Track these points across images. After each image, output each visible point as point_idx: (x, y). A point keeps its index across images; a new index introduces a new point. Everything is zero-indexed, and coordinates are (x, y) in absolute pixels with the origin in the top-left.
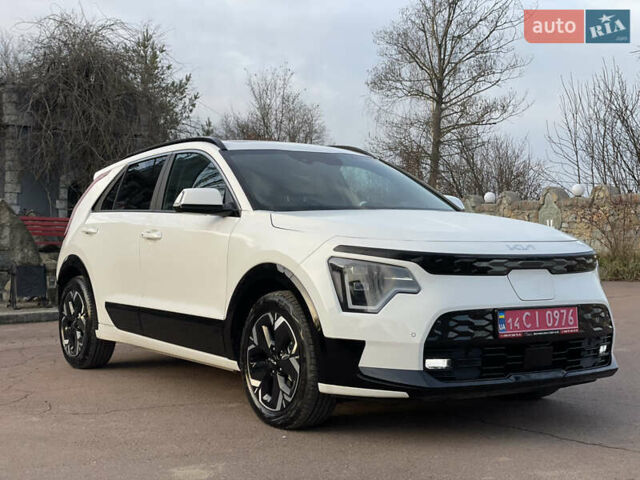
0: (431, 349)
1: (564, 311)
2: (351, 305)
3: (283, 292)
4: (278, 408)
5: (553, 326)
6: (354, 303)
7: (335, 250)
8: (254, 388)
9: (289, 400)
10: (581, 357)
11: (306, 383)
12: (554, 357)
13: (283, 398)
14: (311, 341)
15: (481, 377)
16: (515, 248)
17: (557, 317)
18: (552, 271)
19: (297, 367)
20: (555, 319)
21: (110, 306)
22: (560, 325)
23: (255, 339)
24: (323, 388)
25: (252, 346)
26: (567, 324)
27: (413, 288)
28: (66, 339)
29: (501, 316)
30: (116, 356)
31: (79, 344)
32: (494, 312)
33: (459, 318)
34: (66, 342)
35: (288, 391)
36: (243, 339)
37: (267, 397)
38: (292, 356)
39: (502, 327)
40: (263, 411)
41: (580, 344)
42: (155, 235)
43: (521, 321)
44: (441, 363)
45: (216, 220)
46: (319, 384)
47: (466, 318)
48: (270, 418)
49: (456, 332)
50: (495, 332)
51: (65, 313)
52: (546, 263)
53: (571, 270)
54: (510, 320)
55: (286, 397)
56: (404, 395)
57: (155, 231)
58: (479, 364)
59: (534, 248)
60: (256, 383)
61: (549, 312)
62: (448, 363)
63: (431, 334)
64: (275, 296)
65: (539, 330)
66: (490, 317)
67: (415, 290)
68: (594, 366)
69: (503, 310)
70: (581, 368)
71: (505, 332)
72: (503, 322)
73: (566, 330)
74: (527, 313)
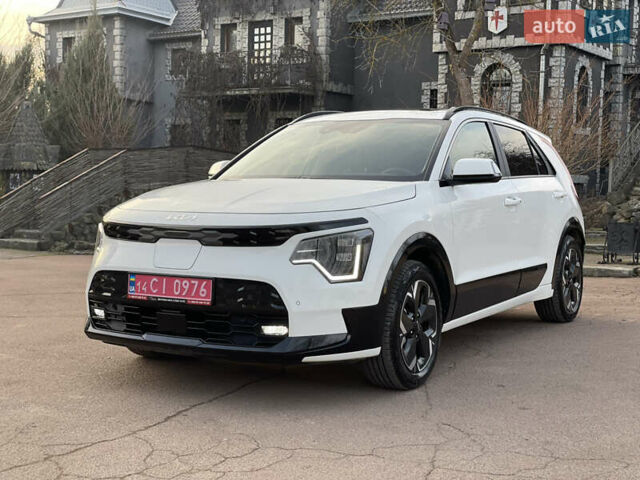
1: (196, 282)
5: (180, 295)
17: (187, 288)
22: (188, 296)
26: (198, 296)
29: (132, 279)
39: (132, 289)
43: (148, 286)
54: (139, 284)
58: (124, 320)
61: (177, 281)
62: (105, 314)
69: (134, 274)
71: (133, 293)
72: (133, 284)
73: (194, 301)
74: (155, 279)
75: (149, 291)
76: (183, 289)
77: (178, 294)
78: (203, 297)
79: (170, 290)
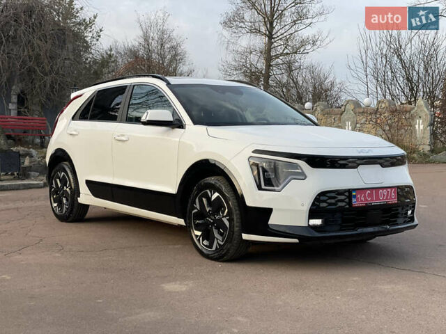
0: (313, 214)
1: (389, 190)
2: (263, 187)
3: (218, 177)
4: (214, 248)
5: (383, 199)
6: (265, 186)
7: (253, 152)
8: (197, 236)
9: (222, 243)
10: (398, 217)
11: (233, 234)
12: (383, 217)
13: (218, 243)
14: (237, 208)
15: (341, 230)
16: (361, 152)
17: (385, 194)
18: (383, 166)
19: (227, 223)
20: (384, 195)
21: (88, 183)
22: (387, 199)
23: (198, 206)
24: (245, 236)
25: (196, 210)
26: (391, 198)
27: (303, 176)
28: (54, 202)
29: (354, 194)
30: (89, 214)
31: (65, 207)
32: (350, 191)
33: (328, 195)
34: (55, 205)
35: (220, 238)
36: (189, 205)
37: (206, 242)
38: (223, 217)
39: (354, 200)
40: (203, 250)
41: (397, 210)
42: (123, 138)
43: (365, 197)
44: (318, 222)
45: (167, 131)
46: (243, 234)
47: (333, 195)
48: (208, 255)
49: (327, 203)
50: (350, 203)
51: (54, 186)
52: (379, 161)
53: (393, 165)
54: (359, 196)
55: (219, 242)
56: (296, 241)
57: (123, 135)
58: (340, 222)
59: (372, 152)
60: (199, 233)
61: (381, 191)
62: (322, 222)
63: (313, 204)
64: (212, 180)
65: (375, 202)
66: (347, 194)
67: (303, 178)
68: (405, 222)
69: (354, 190)
70: (397, 224)
71: (356, 203)
72: (355, 196)
73: (390, 201)
74: (369, 192)
75: (365, 199)
78: (393, 199)
79: (377, 198)
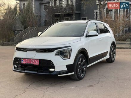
1: (35, 60)
15: (21, 70)
52: (35, 50)
69: (22, 58)
71: (23, 62)
72: (22, 60)
73: (35, 64)
74: (27, 59)
75: (26, 62)
76: (33, 62)
77: (32, 62)
78: (37, 63)
79: (30, 62)
